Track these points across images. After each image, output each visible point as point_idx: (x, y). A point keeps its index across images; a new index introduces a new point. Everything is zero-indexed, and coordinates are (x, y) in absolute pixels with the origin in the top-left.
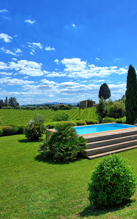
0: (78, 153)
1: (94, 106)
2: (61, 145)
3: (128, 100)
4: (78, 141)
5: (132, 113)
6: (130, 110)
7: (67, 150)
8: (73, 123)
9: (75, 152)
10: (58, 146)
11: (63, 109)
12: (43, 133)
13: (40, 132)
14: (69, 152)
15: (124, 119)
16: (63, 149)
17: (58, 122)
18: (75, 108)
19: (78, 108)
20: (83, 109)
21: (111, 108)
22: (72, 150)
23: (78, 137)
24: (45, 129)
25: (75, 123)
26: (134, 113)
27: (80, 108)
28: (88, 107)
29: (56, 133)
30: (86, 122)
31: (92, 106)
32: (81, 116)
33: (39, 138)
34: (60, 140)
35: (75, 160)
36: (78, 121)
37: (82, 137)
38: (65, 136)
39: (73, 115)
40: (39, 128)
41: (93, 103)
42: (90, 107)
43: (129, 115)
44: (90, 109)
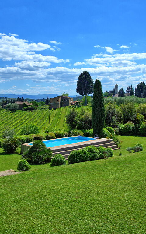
0: (47, 159)
1: (70, 104)
2: (37, 154)
3: (94, 113)
4: (47, 152)
5: (98, 126)
6: (96, 123)
7: (40, 157)
8: (42, 135)
9: (45, 158)
10: (35, 155)
11: (25, 110)
12: (19, 147)
13: (16, 146)
14: (41, 158)
15: (91, 131)
16: (37, 156)
17: (27, 135)
18: (43, 108)
19: (47, 107)
20: (55, 109)
21: (81, 119)
22: (43, 157)
23: (47, 149)
24: (19, 144)
25: (44, 136)
26: (99, 125)
27: (50, 108)
28: (61, 106)
29: (32, 147)
30: (55, 134)
31: (68, 105)
32: (51, 122)
33: (15, 151)
34: (36, 151)
35: (45, 163)
36: (47, 134)
37: (49, 149)
38: (39, 149)
39: (40, 119)
40: (15, 143)
41: (69, 100)
42: (65, 106)
43: (95, 128)
44: (65, 110)
